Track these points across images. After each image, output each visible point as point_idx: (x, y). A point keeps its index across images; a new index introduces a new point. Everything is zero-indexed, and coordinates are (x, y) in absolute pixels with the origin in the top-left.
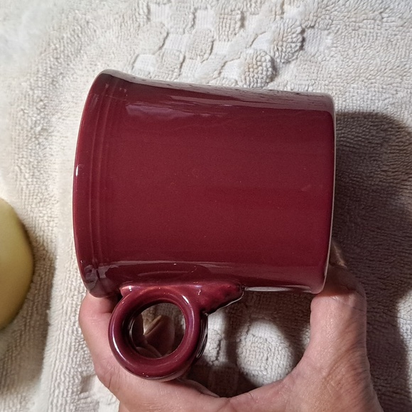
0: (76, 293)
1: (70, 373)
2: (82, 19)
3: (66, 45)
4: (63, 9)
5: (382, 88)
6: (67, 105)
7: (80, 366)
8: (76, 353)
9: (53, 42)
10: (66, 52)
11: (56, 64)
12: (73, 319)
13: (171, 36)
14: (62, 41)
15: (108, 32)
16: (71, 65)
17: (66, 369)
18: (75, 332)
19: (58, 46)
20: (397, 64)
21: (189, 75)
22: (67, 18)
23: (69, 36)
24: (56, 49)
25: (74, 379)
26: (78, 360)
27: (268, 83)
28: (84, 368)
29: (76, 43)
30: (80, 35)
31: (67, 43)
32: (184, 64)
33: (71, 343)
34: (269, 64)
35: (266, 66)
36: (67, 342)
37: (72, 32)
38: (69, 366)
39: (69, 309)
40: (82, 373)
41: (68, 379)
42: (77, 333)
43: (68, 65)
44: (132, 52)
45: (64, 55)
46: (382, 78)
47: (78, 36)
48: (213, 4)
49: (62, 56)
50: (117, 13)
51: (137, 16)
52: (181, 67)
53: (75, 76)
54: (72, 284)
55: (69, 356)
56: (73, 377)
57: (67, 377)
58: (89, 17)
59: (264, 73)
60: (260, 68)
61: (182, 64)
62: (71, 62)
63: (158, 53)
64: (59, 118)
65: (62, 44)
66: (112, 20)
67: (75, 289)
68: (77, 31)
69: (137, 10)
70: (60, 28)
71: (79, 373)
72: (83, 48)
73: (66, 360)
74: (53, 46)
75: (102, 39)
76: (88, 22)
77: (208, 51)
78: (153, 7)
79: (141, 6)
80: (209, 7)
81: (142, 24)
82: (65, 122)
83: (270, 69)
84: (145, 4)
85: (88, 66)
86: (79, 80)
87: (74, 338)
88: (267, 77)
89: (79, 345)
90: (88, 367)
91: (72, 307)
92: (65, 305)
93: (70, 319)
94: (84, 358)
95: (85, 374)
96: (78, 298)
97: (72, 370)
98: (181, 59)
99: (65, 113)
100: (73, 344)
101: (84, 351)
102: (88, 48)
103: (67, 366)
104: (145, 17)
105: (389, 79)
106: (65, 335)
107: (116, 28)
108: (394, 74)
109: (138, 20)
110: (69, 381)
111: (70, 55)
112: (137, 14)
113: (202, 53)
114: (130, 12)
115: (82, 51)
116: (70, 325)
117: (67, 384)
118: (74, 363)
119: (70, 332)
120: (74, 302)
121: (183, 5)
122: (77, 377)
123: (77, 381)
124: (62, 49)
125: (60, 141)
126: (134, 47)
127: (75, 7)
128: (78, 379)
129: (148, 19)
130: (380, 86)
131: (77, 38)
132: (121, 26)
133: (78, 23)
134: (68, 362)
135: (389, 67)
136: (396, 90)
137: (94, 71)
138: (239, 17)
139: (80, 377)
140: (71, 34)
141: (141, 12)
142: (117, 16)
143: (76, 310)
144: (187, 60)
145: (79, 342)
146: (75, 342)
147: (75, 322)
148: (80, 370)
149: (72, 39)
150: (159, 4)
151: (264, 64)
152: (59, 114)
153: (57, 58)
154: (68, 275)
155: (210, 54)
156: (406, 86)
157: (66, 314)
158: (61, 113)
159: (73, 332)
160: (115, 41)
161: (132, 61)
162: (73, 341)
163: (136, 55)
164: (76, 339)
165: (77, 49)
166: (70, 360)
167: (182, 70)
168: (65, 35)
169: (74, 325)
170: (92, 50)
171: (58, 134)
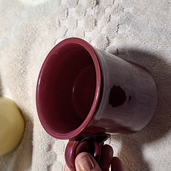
0: (42, 133)
1: (42, 165)
2: (35, 28)
3: (30, 39)
4: (27, 25)
5: (152, 46)
6: (32, 61)
7: (46, 162)
8: (44, 157)
9: (24, 38)
10: (30, 41)
11: (27, 46)
12: (41, 144)
13: (68, 31)
14: (28, 37)
15: (45, 32)
16: (32, 46)
17: (41, 163)
18: (43, 149)
19: (26, 39)
20: (156, 35)
22: (29, 28)
23: (31, 35)
24: (26, 40)
25: (44, 167)
26: (45, 159)
27: (107, 46)
28: (48, 162)
29: (33, 37)
30: (35, 34)
31: (30, 38)
33: (41, 153)
34: (106, 39)
35: (105, 40)
36: (40, 153)
37: (32, 34)
38: (42, 162)
39: (40, 140)
40: (47, 164)
41: (42, 167)
42: (44, 149)
43: (31, 46)
44: (54, 39)
45: (29, 42)
46: (151, 42)
47: (34, 34)
48: (83, 18)
49: (28, 43)
50: (47, 24)
51: (55, 25)
53: (34, 50)
54: (40, 130)
55: (41, 158)
56: (44, 166)
57: (41, 166)
58: (37, 27)
59: (105, 42)
60: (103, 41)
62: (32, 44)
63: (64, 38)
64: (30, 66)
65: (28, 38)
66: (46, 27)
67: (41, 132)
68: (33, 33)
69: (55, 22)
70: (27, 32)
71: (46, 165)
72: (36, 39)
73: (40, 160)
74: (25, 39)
75: (43, 35)
76: (37, 29)
77: (83, 36)
78: (61, 21)
79: (56, 21)
80: (82, 19)
81: (57, 27)
82: (32, 68)
83: (107, 41)
84: (58, 20)
85: (39, 46)
86: (36, 51)
87: (42, 151)
88: (106, 44)
89: (45, 154)
90: (49, 162)
91: (40, 139)
92: (38, 139)
93: (40, 144)
94: (47, 158)
95: (48, 165)
96: (42, 135)
97: (43, 164)
99: (32, 64)
100: (42, 153)
101: (47, 156)
102: (38, 38)
103: (41, 162)
104: (58, 25)
105: (154, 42)
106: (39, 150)
107: (48, 30)
108: (156, 40)
109: (56, 26)
110: (42, 168)
111: (31, 42)
112: (55, 24)
113: (81, 37)
114: (52, 23)
115: (36, 40)
116: (40, 146)
117: (42, 169)
118: (43, 161)
119: (41, 149)
120: (41, 137)
121: (72, 19)
122: (45, 166)
123: (45, 168)
124: (28, 40)
125: (31, 75)
126: (55, 36)
127: (31, 23)
128: (46, 167)
129: (60, 25)
130: (151, 46)
131: (33, 35)
132: (49, 29)
133: (33, 30)
134: (41, 160)
135: (153, 37)
136: (157, 46)
137: (41, 47)
138: (94, 21)
139: (46, 166)
140: (31, 34)
141: (57, 23)
142: (47, 26)
143: (42, 140)
145: (45, 152)
146: (43, 153)
147: (42, 145)
148: (46, 163)
149: (32, 36)
150: (63, 20)
151: (104, 39)
152: (29, 65)
153: (26, 44)
154: (38, 127)
155: (84, 37)
156: (161, 44)
157: (39, 142)
158: (30, 64)
159: (42, 149)
160: (48, 35)
161: (55, 42)
162: (42, 152)
163: (56, 39)
164: (43, 151)
165: (34, 39)
166: (42, 160)
168: (29, 35)
169: (42, 146)
170: (40, 39)
171: (30, 73)
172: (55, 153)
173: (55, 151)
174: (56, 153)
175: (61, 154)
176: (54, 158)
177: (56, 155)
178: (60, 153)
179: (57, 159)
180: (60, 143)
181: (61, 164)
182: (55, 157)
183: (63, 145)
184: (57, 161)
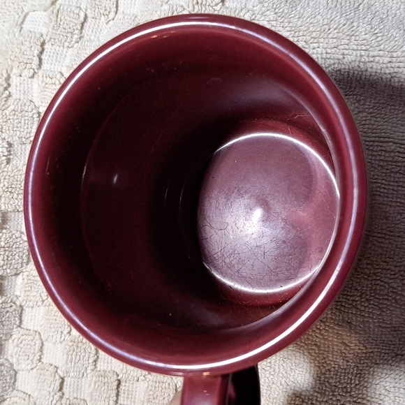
5: (327, 53)
20: (342, 21)
21: (92, 38)
32: (85, 24)
44: (19, 11)
46: (326, 41)
52: (82, 28)
61: (83, 24)
63: (51, 8)
77: (114, 9)
98: (82, 19)
105: (335, 40)
108: (341, 34)
113: (107, 12)
130: (324, 52)
135: (333, 26)
136: (343, 54)
144: (89, 20)
156: (355, 47)
161: (21, 20)
163: (24, 13)
167: (83, 31)
172: (12, 365)
173: (14, 360)
174: (15, 367)
175: (32, 369)
176: (8, 380)
177: (16, 373)
178: (29, 367)
179: (19, 384)
180: (30, 338)
181: (32, 399)
182: (11, 378)
183: (38, 342)
184: (17, 390)
